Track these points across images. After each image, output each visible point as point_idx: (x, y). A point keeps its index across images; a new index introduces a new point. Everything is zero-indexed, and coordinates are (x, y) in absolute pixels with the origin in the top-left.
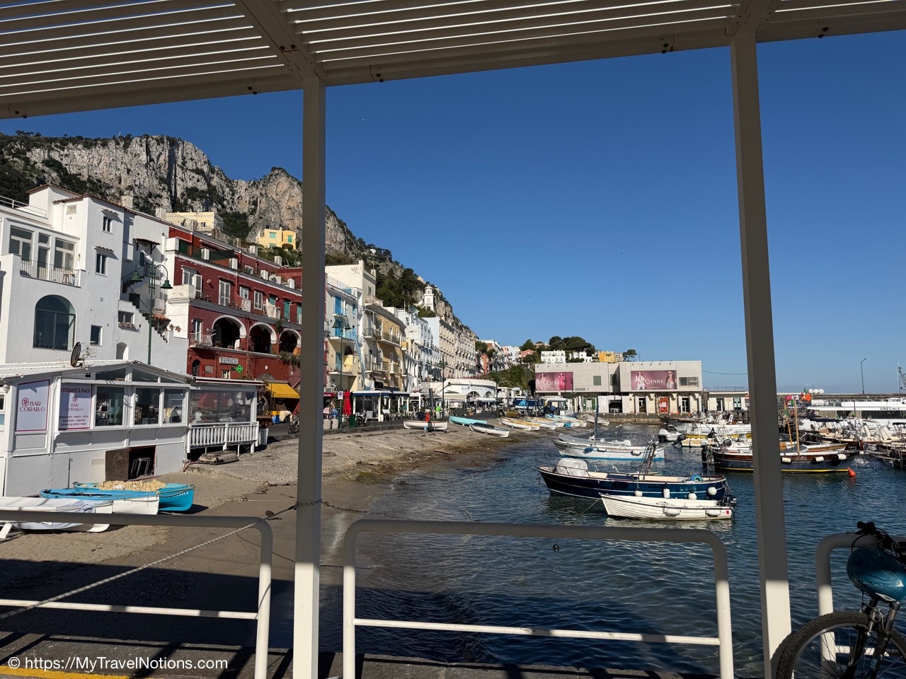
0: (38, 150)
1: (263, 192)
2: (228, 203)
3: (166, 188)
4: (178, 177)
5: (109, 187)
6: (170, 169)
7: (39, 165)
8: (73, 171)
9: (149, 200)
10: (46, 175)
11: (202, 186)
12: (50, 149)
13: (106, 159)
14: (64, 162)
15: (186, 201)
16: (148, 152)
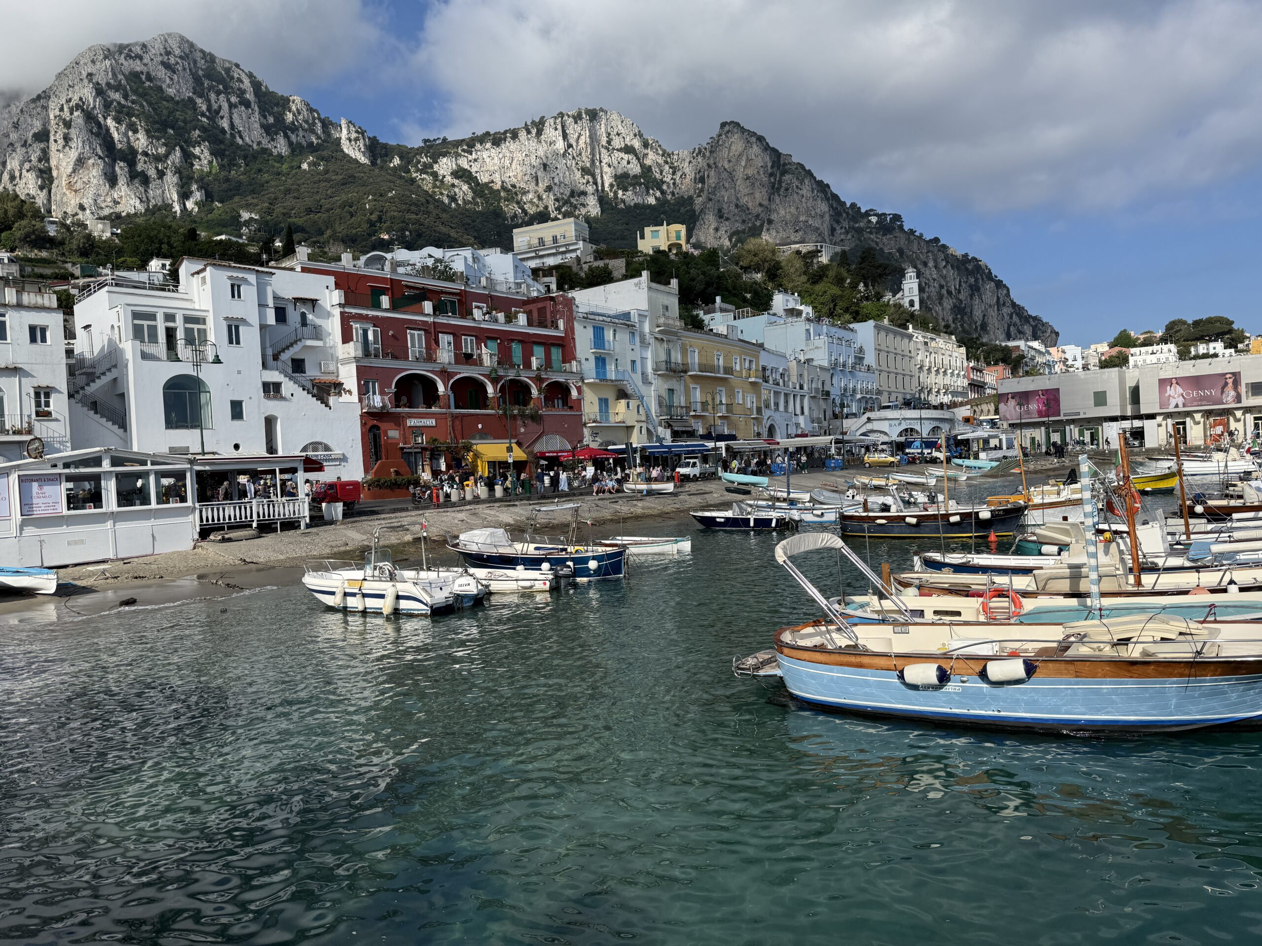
0: (445, 160)
1: (711, 162)
2: (668, 187)
3: (591, 180)
4: (604, 161)
5: (525, 192)
6: (593, 154)
7: (449, 179)
8: (484, 178)
9: (572, 200)
10: (456, 190)
11: (635, 169)
12: (457, 155)
13: (519, 156)
14: (473, 170)
15: (616, 193)
16: (565, 136)
